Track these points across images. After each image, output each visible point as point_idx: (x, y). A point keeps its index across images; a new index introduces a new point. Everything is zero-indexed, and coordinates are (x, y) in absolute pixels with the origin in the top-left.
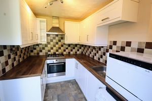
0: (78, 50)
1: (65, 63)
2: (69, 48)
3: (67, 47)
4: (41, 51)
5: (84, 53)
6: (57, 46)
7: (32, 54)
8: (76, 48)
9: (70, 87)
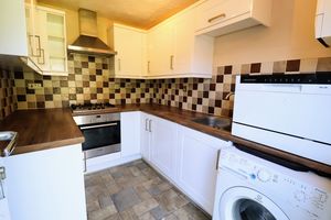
0: (143, 96)
1: (119, 122)
2: (123, 91)
3: (117, 87)
4: (49, 97)
5: (155, 101)
6: (93, 84)
7: (23, 106)
8: (138, 91)
9: (136, 174)
